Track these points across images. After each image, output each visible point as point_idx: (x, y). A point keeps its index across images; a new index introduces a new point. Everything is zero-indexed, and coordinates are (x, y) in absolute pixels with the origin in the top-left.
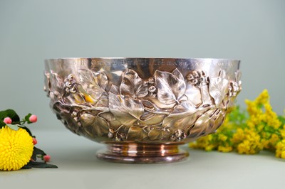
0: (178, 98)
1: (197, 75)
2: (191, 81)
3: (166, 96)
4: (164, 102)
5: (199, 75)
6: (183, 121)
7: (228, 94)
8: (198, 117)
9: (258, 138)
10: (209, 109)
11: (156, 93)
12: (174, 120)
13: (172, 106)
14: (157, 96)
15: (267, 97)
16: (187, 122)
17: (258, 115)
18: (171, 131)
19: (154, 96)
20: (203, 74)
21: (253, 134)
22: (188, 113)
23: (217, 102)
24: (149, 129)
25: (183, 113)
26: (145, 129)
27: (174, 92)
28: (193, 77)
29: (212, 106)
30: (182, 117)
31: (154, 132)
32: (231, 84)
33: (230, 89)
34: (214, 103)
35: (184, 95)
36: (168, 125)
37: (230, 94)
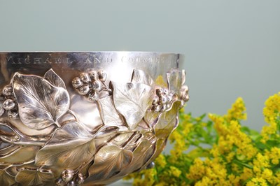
0: (58, 117)
1: (88, 80)
2: (79, 88)
3: (34, 114)
4: (33, 125)
5: (92, 78)
6: (72, 154)
7: (153, 108)
8: (99, 148)
9: (223, 172)
10: (118, 134)
11: (15, 110)
12: (56, 154)
13: (47, 131)
14: (18, 116)
15: (242, 109)
16: (81, 157)
17: (228, 136)
18: (54, 172)
19: (14, 116)
20: (100, 77)
21: (217, 167)
22: (77, 143)
23: (131, 121)
24: (15, 170)
25: (69, 142)
26: (9, 170)
27: (48, 109)
28: (81, 83)
29: (122, 129)
30: (68, 149)
31: (24, 174)
32: (158, 92)
33: (157, 100)
34: (125, 124)
35: (68, 112)
36: (47, 163)
37: (158, 108)
